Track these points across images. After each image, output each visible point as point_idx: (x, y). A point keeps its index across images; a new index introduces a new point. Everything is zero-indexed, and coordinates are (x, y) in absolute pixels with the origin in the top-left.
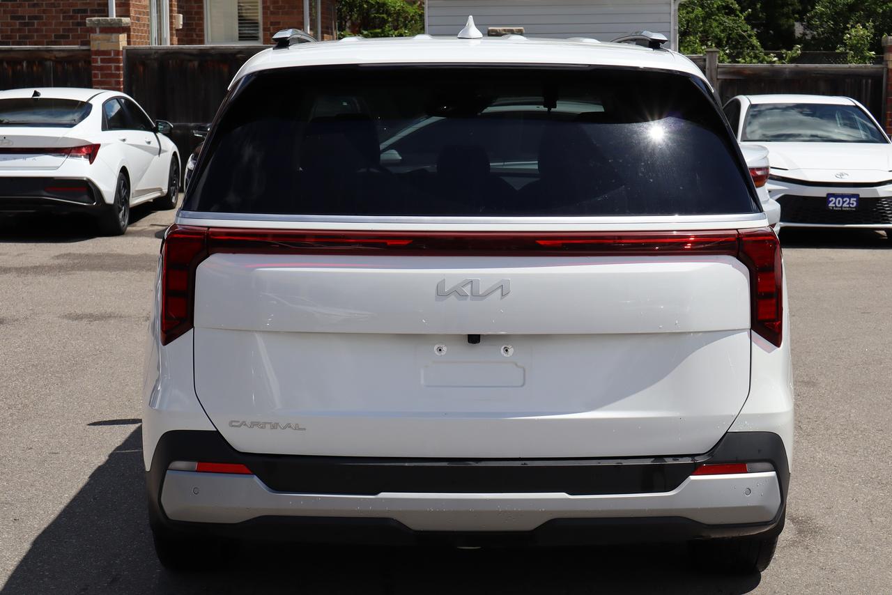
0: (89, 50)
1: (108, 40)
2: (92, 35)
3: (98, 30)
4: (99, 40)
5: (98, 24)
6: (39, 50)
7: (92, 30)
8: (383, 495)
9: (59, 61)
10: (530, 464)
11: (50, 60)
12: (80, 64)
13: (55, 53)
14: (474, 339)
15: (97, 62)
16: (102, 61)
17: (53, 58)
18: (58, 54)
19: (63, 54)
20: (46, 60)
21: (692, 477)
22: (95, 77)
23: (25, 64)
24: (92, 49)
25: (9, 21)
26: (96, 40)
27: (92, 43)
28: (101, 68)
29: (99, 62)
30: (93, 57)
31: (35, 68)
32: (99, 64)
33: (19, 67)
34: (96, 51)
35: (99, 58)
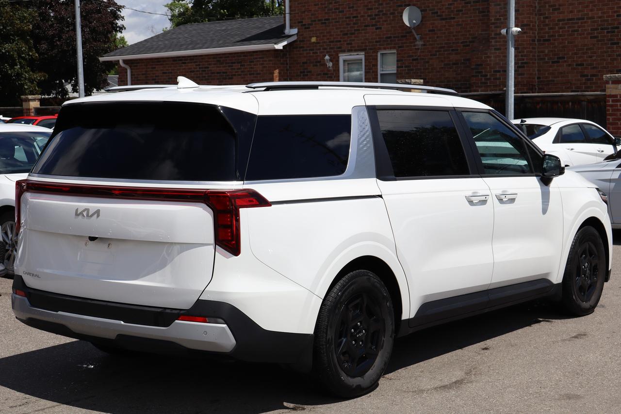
0: (605, 95)
1: (617, 89)
2: (607, 85)
3: (610, 82)
4: (611, 88)
5: (610, 78)
6: (577, 95)
7: (607, 82)
8: (60, 313)
9: (590, 102)
10: (109, 304)
11: (584, 101)
12: (602, 103)
13: (587, 97)
14: (92, 239)
15: (609, 102)
16: (613, 101)
17: (586, 100)
18: (589, 98)
19: (592, 98)
20: (582, 101)
21: (176, 321)
22: (608, 111)
23: (570, 104)
24: (607, 94)
25: (579, 77)
26: (609, 88)
27: (607, 90)
28: (612, 106)
29: (611, 102)
30: (608, 99)
31: (576, 106)
32: (611, 103)
33: (567, 106)
34: (609, 95)
35: (611, 99)
